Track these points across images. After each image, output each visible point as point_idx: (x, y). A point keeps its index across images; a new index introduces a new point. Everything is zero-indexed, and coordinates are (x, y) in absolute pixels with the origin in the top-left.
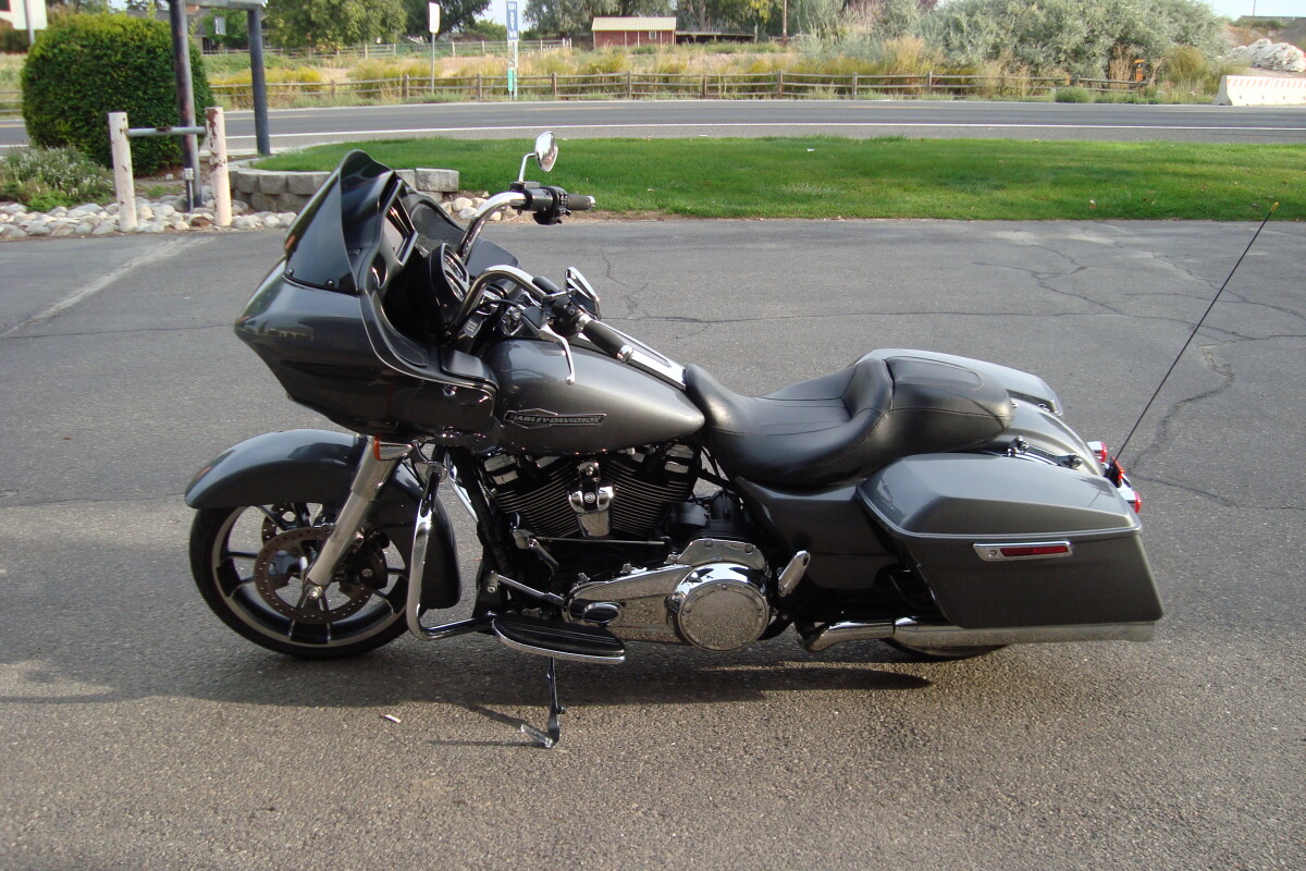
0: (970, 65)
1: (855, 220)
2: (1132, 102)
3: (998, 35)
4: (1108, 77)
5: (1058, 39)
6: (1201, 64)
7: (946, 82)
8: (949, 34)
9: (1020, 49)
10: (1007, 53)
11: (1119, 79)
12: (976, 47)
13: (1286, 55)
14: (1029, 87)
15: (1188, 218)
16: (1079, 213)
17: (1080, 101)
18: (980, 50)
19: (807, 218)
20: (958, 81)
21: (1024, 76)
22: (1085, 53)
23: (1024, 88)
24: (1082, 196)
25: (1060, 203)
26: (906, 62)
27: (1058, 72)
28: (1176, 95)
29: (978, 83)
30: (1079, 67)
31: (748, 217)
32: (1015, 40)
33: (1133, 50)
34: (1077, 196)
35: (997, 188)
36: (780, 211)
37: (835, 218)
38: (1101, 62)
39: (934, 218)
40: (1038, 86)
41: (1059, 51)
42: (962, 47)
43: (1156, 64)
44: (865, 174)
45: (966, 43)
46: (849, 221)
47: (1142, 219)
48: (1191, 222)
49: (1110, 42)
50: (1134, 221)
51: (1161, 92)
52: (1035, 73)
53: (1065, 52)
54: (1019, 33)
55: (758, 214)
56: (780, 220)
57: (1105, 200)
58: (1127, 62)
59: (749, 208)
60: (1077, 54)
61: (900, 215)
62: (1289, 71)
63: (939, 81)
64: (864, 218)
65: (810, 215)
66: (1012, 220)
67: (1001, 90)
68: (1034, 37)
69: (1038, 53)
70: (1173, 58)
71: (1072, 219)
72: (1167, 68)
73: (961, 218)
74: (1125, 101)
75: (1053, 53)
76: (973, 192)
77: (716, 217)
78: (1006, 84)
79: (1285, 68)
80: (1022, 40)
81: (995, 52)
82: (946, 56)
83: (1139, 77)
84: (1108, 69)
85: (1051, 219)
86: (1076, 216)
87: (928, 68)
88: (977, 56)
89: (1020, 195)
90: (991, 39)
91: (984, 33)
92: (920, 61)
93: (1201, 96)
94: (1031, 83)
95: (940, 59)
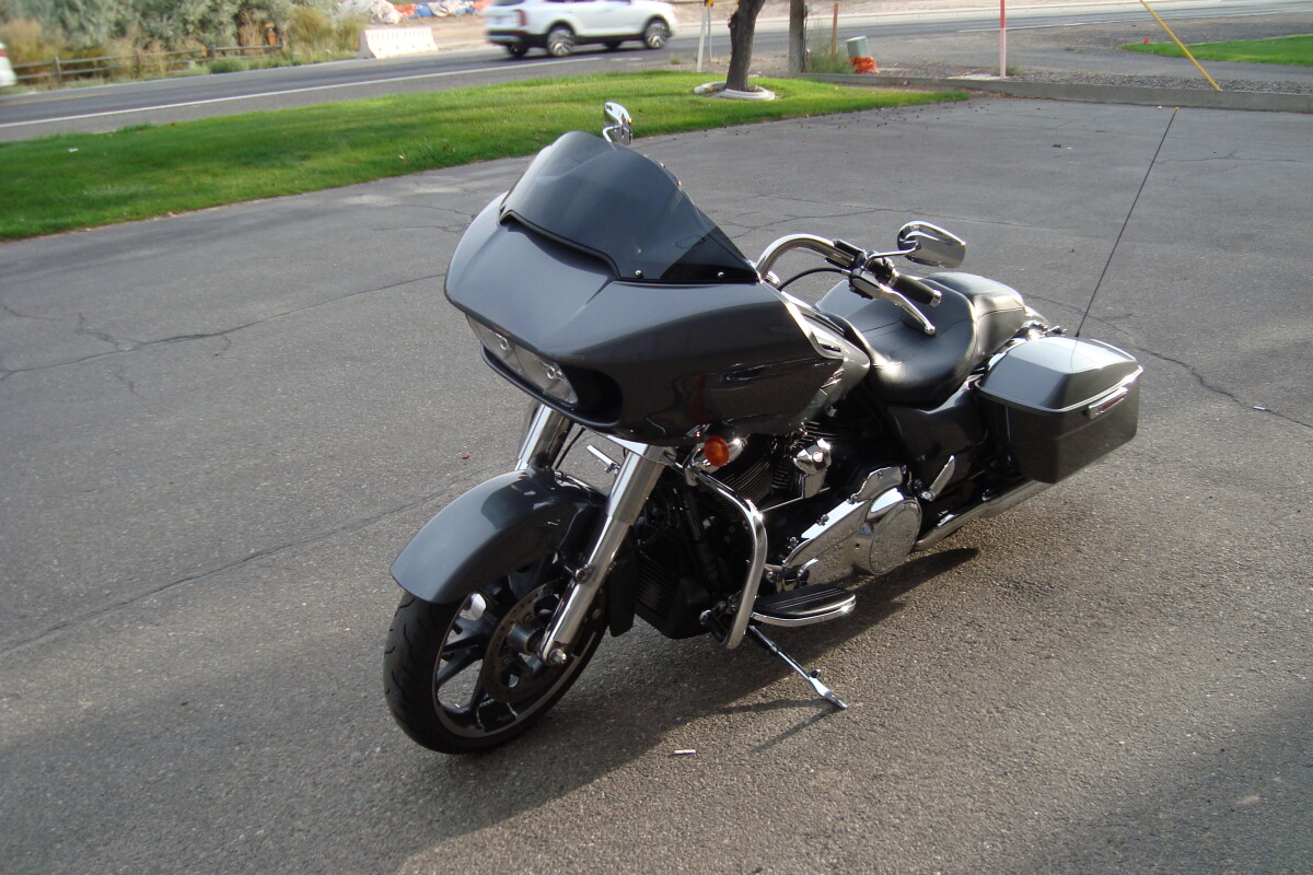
0: (97, 46)
1: (188, 214)
2: (276, 66)
3: (118, 12)
4: (240, 44)
5: (182, 10)
6: (324, 23)
7: (75, 66)
8: (63, 13)
9: (145, 24)
10: (133, 29)
11: (252, 45)
12: (97, 26)
13: (379, 9)
14: (166, 63)
15: (491, 159)
16: (397, 169)
17: (237, 70)
18: (104, 29)
19: (137, 220)
20: (90, 65)
21: (158, 50)
22: (210, 21)
23: (162, 64)
24: (389, 153)
25: (374, 164)
26: (25, 49)
27: (191, 45)
28: (314, 56)
29: (112, 65)
30: (210, 36)
31: (72, 230)
32: (138, 15)
33: (260, 15)
34: (384, 154)
35: (305, 158)
36: (105, 218)
37: (165, 214)
38: (230, 30)
39: (265, 197)
40: (177, 62)
41: (185, 22)
42: (82, 28)
43: (284, 27)
44: (161, 165)
45: (85, 23)
46: (181, 216)
47: (453, 166)
48: (495, 162)
49: (234, 9)
50: (446, 169)
51: (298, 53)
52: (168, 48)
53: (193, 23)
54: (140, 7)
55: (82, 225)
56: (108, 227)
57: (411, 154)
58: (256, 28)
59: (70, 220)
60: (204, 24)
61: (230, 201)
62: (386, 23)
63: (66, 67)
64: (195, 210)
65: (138, 216)
66: (339, 186)
67: (137, 70)
68: (156, 10)
69: (167, 27)
70: (297, 20)
71: (393, 176)
72: (293, 30)
73: (291, 193)
74: (269, 65)
75: (181, 25)
76: (284, 166)
77: (35, 235)
78: (142, 63)
79: (383, 20)
80: (144, 15)
81: (120, 30)
82: (68, 39)
83: (272, 40)
84: (238, 36)
85: (375, 180)
86: (395, 172)
87: (51, 53)
88: (101, 34)
89: (332, 161)
90: (112, 16)
91: (104, 10)
92: (40, 46)
93: (337, 53)
94: (166, 58)
95: (63, 42)
